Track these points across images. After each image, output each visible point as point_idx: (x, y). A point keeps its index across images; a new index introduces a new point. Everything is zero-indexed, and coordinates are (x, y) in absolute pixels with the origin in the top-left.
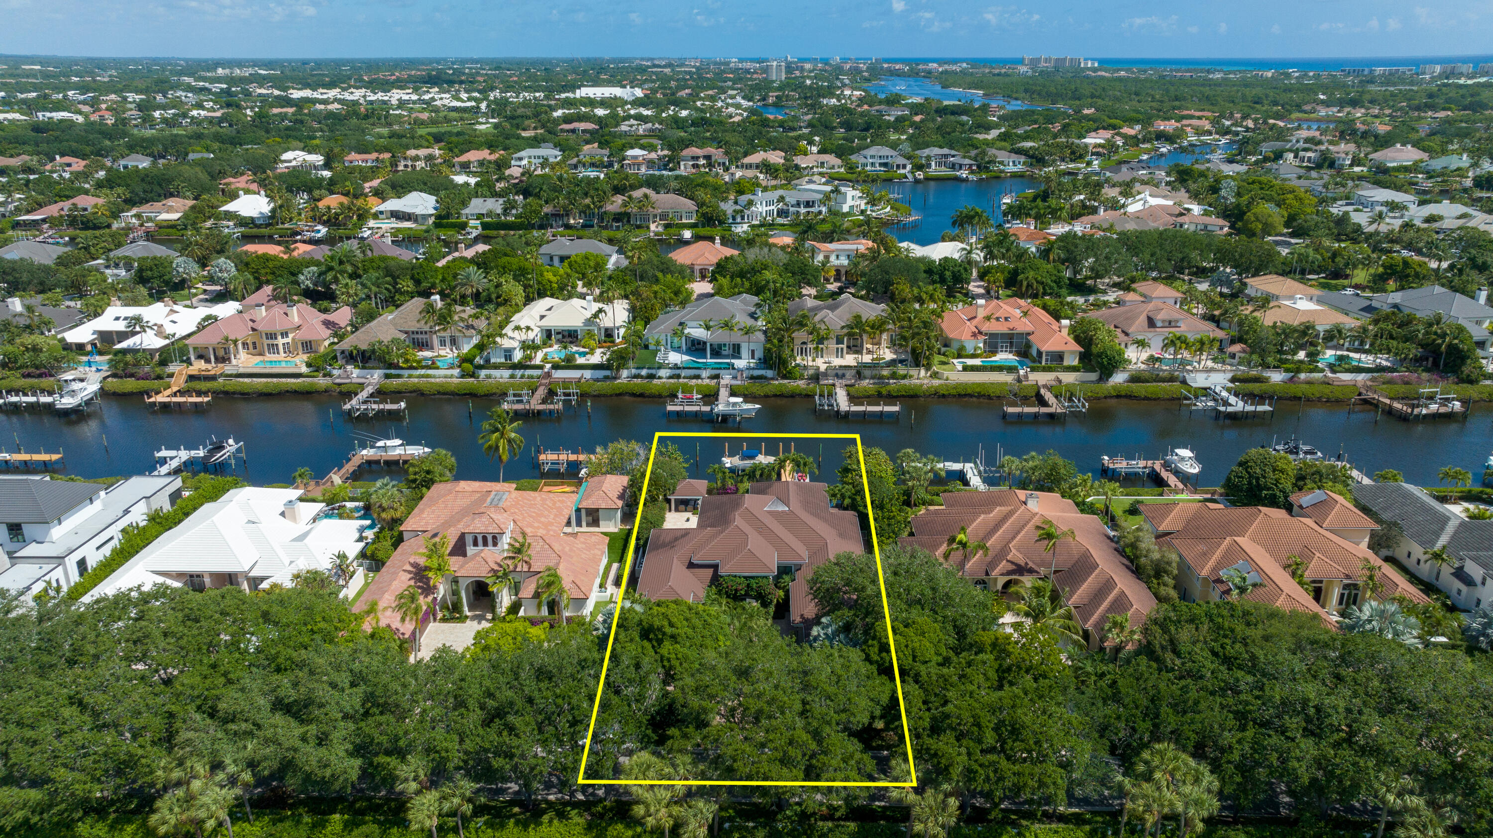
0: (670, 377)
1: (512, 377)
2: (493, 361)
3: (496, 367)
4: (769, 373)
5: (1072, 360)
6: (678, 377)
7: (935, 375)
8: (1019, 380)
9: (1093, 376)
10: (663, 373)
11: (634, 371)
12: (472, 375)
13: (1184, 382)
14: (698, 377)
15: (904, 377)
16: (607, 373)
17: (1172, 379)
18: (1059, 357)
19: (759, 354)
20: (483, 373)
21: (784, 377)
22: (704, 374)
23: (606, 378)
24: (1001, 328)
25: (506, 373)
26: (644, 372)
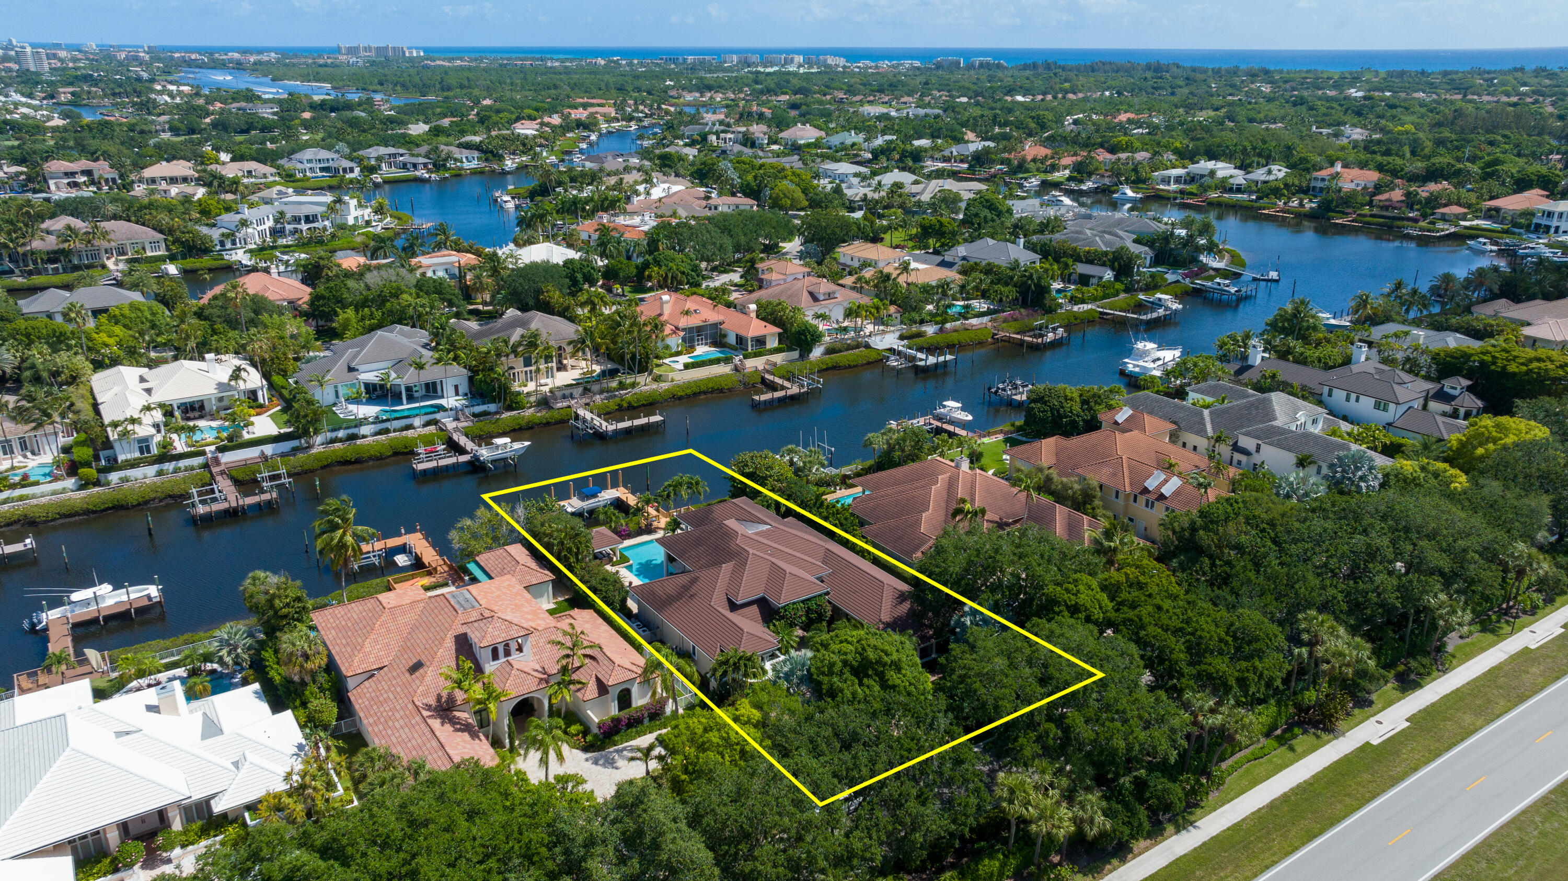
0: (376, 434)
1: (160, 473)
2: (121, 458)
3: (133, 464)
4: (492, 407)
5: (772, 343)
6: (387, 431)
7: (657, 379)
8: (736, 369)
9: (795, 354)
10: (365, 430)
11: (330, 435)
12: (97, 483)
13: (867, 346)
14: (409, 427)
15: (634, 385)
16: (295, 443)
17: (858, 346)
18: (760, 341)
19: (464, 388)
20: (114, 477)
21: (510, 408)
22: (417, 422)
23: (295, 450)
24: (693, 321)
25: (151, 470)
26: (341, 434)
